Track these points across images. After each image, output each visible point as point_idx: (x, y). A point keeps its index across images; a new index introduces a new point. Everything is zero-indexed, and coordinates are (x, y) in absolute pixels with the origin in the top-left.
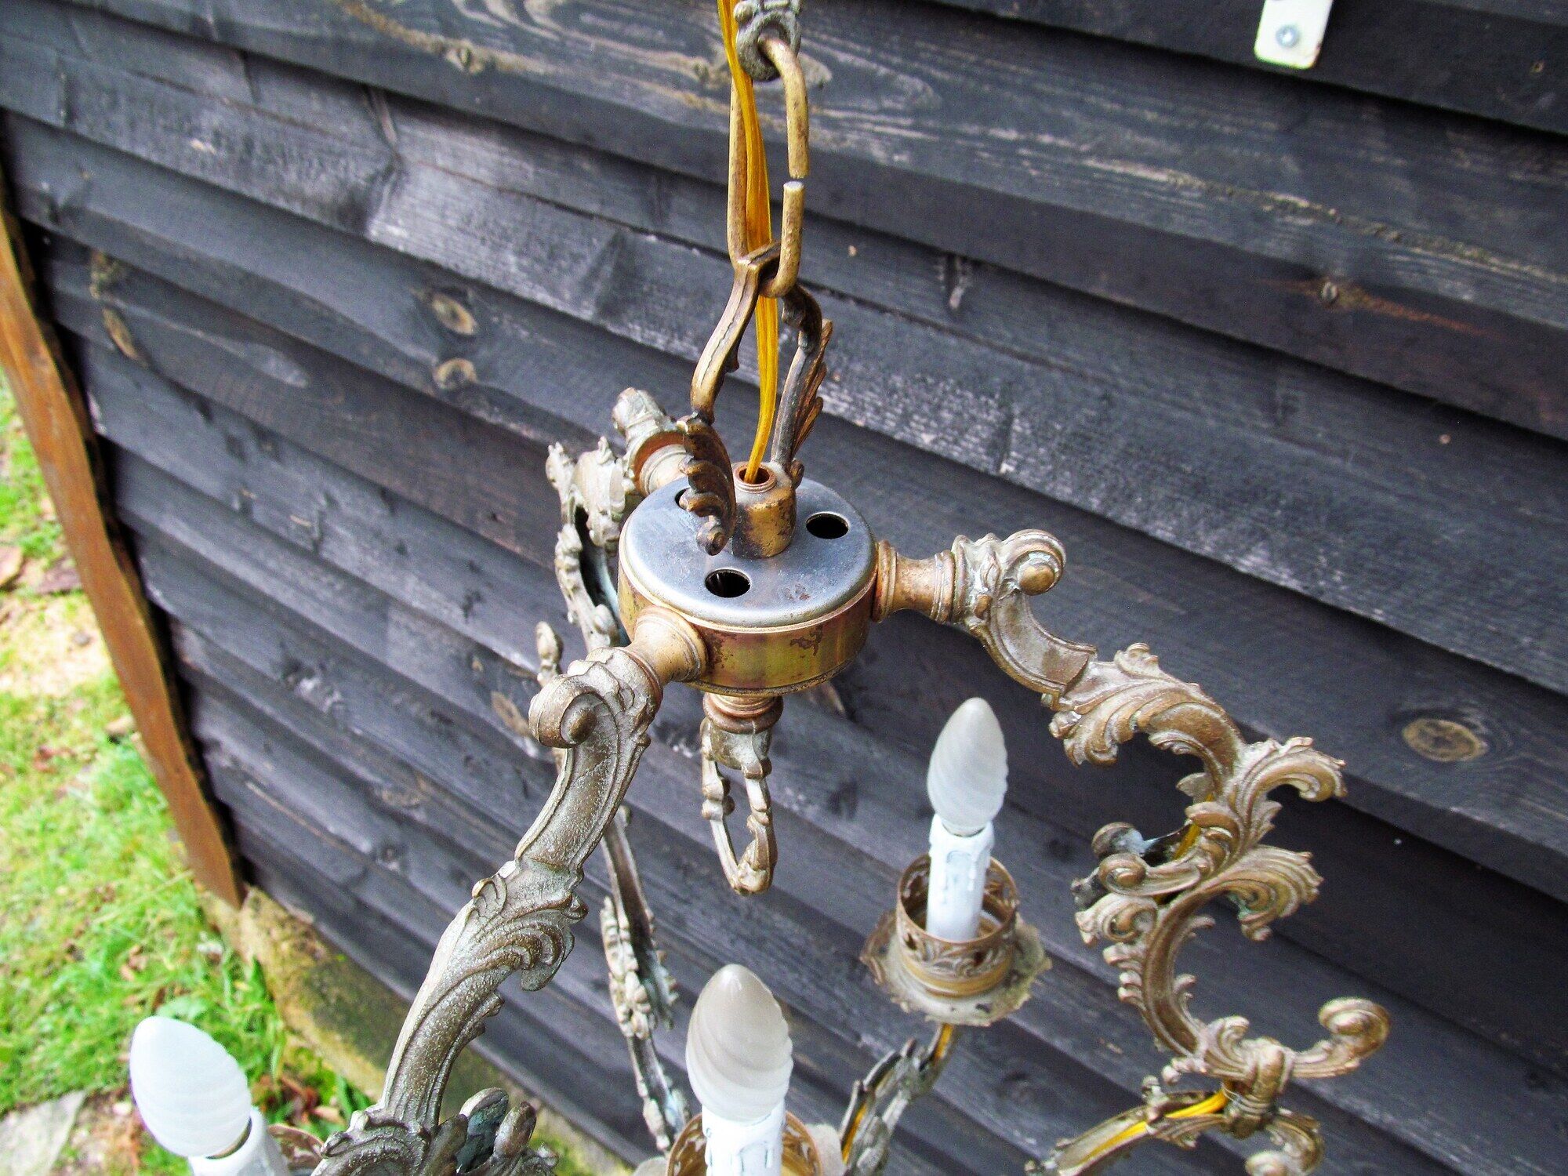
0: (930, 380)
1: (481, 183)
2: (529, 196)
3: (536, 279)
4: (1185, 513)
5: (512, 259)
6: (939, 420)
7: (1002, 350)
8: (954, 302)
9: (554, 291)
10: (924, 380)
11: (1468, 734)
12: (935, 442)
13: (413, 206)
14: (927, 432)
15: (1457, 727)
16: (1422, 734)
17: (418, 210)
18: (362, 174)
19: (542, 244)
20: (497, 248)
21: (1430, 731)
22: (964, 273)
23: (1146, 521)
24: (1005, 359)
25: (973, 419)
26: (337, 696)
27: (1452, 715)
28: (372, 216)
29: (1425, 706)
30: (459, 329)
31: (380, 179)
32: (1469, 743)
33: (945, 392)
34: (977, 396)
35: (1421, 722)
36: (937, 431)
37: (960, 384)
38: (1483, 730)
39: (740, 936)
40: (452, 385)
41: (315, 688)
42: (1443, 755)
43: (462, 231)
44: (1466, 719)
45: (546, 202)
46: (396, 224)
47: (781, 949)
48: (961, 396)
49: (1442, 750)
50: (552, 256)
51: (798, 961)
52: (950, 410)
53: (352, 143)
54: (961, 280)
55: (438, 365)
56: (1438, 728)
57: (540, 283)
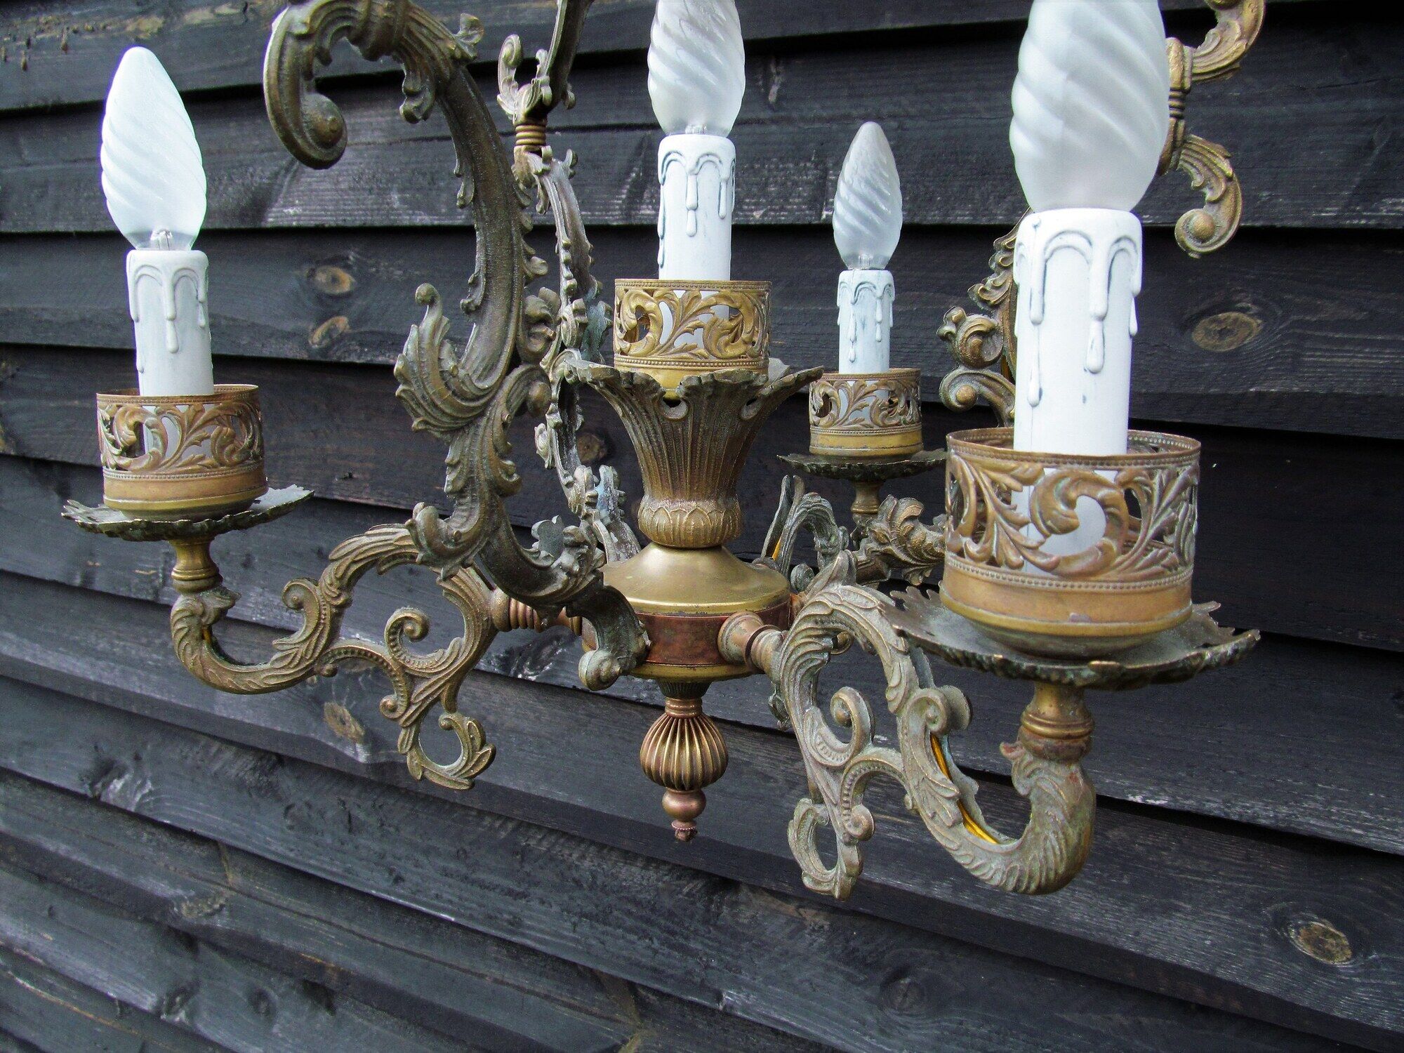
0: (757, 166)
1: (374, 143)
2: (416, 140)
3: (415, 206)
4: (977, 196)
5: (395, 196)
6: (766, 195)
7: (813, 120)
8: (772, 98)
9: (431, 210)
10: (752, 167)
11: (1244, 318)
12: (764, 215)
13: (310, 184)
14: (756, 210)
15: (1234, 315)
16: (1208, 332)
17: (314, 186)
18: (268, 174)
19: (424, 175)
20: (383, 192)
21: (1213, 326)
22: (778, 74)
23: (947, 215)
24: (817, 126)
25: (795, 184)
26: (149, 786)
27: (1227, 306)
28: (272, 207)
29: (1203, 307)
30: (338, 291)
31: (283, 172)
32: (1247, 324)
33: (770, 170)
34: (797, 164)
35: (1204, 322)
36: (765, 205)
37: (781, 159)
38: (1255, 309)
39: (583, 915)
40: (325, 343)
41: (125, 786)
42: (1230, 346)
43: (353, 189)
44: (1239, 305)
45: (431, 139)
46: (293, 205)
47: (629, 913)
48: (783, 170)
49: (1228, 339)
50: (433, 181)
51: (648, 921)
52: (776, 183)
53: (262, 151)
54: (777, 79)
55: (314, 330)
56: (1219, 322)
57: (419, 209)
